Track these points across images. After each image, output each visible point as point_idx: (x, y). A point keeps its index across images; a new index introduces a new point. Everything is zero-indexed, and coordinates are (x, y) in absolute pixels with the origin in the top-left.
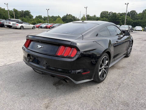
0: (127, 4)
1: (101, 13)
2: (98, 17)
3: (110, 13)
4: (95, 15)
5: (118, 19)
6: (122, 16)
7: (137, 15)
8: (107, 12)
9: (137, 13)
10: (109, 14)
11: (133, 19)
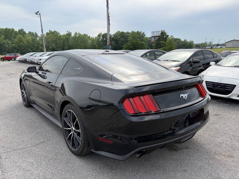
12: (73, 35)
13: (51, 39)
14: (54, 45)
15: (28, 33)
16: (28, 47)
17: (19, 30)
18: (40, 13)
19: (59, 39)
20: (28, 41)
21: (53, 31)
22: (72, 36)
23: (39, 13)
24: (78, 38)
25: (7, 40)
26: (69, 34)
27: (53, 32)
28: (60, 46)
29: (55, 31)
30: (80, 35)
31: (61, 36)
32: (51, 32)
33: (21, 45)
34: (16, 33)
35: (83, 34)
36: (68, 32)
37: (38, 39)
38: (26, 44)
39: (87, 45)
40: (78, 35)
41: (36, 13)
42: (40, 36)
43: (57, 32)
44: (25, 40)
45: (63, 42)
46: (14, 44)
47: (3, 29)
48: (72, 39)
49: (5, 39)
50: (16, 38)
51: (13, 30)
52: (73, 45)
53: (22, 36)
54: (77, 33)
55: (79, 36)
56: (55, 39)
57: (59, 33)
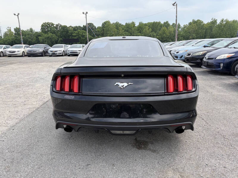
0: (85, 13)
1: (42, 26)
2: (37, 33)
3: (57, 25)
4: (31, 29)
5: (71, 35)
6: (76, 30)
7: (96, 30)
8: (53, 24)
9: (95, 27)
10: (56, 28)
11: (92, 36)
12: (218, 22)
13: (193, 29)
14: (194, 35)
15: (172, 25)
16: (169, 38)
17: (164, 23)
18: (177, 4)
19: (202, 28)
20: (170, 33)
21: (196, 20)
22: (217, 24)
23: (175, 4)
24: (225, 26)
25: (153, 32)
26: (214, 22)
27: (195, 22)
28: (202, 35)
29: (198, 20)
30: (227, 22)
31: (204, 24)
32: (194, 21)
33: (164, 37)
34: (161, 26)
35: (232, 20)
36: (213, 19)
37: (180, 29)
38: (168, 35)
39: (234, 33)
40: (224, 23)
41: (173, 5)
42: (183, 27)
43: (200, 21)
44: (168, 31)
45: (205, 31)
46: (158, 36)
47: (152, 23)
48: (216, 27)
49: (152, 31)
50: (161, 30)
51: (159, 23)
52: (216, 34)
53: (166, 29)
54: (224, 20)
55: (226, 24)
56: (197, 29)
57: (202, 22)
